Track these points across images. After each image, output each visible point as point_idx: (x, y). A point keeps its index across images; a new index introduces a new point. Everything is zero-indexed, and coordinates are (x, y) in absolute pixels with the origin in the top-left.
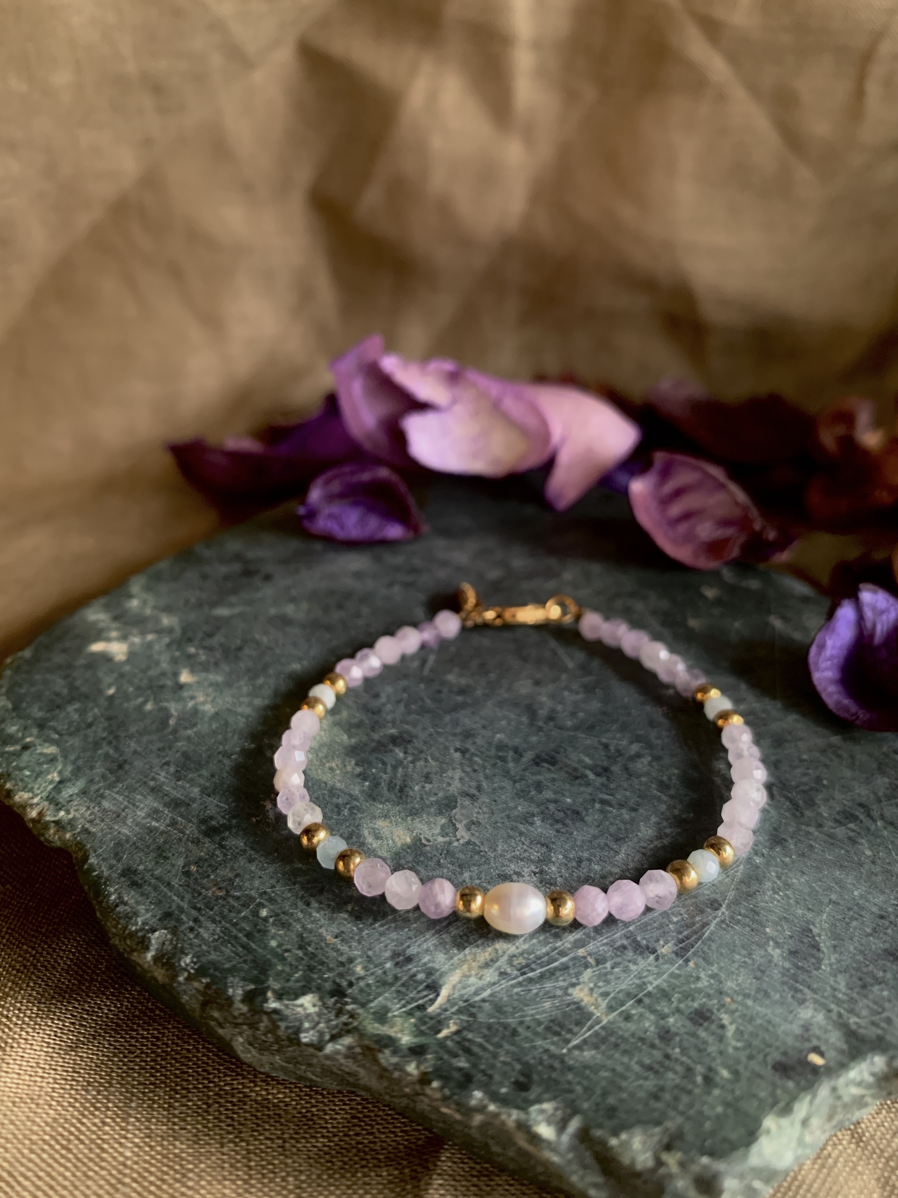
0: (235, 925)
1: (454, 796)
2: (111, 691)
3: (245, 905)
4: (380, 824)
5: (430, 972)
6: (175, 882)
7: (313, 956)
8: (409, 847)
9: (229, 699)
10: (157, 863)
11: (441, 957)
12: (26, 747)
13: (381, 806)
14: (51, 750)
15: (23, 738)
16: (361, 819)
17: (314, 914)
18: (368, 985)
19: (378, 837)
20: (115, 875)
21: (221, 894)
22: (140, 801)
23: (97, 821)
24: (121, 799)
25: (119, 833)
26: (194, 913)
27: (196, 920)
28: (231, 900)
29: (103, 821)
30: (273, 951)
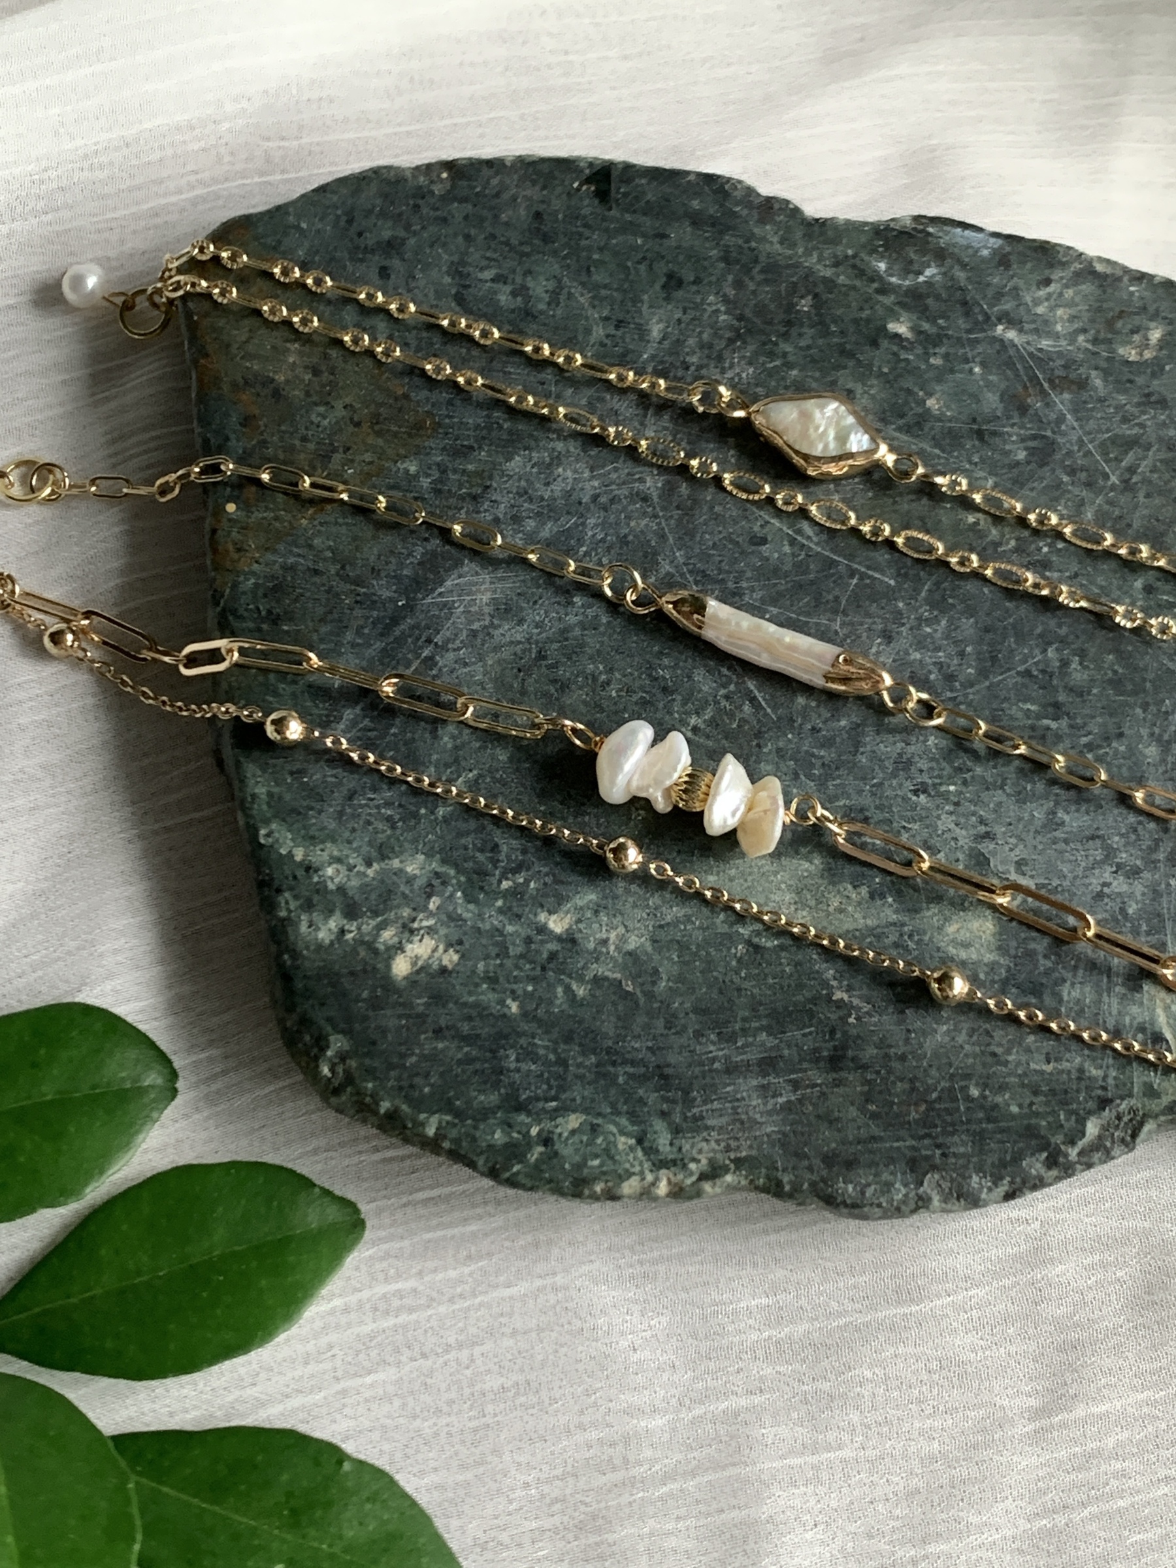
0: (969, 1121)
1: (971, 849)
2: (514, 1007)
3: (955, 1100)
4: (951, 929)
5: (1142, 1029)
6: (875, 1130)
7: (1053, 1092)
8: (1001, 934)
9: (641, 914)
10: (839, 1130)
11: (1135, 1010)
12: (546, 1140)
13: (929, 913)
14: (574, 1121)
15: (527, 1134)
16: (931, 939)
17: (1010, 1058)
18: (1115, 1078)
19: (966, 945)
20: (824, 1173)
21: (923, 1107)
22: (736, 1092)
23: (733, 1144)
24: (716, 1105)
25: (768, 1135)
26: (926, 1142)
27: (938, 1146)
28: (937, 1106)
29: (737, 1139)
30: (1021, 1116)
